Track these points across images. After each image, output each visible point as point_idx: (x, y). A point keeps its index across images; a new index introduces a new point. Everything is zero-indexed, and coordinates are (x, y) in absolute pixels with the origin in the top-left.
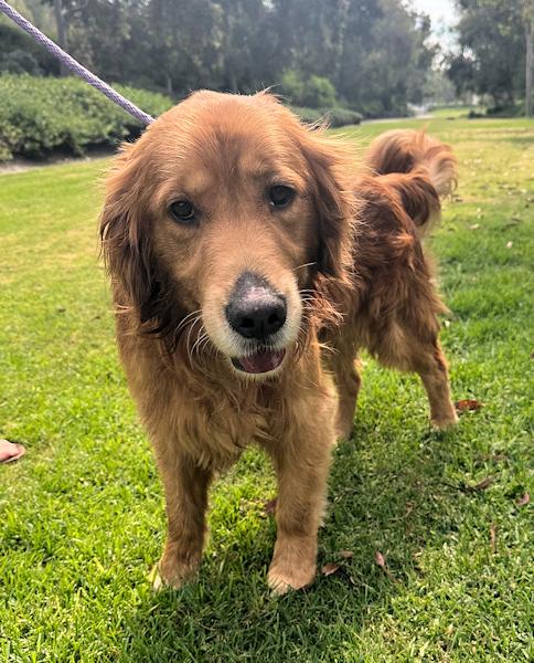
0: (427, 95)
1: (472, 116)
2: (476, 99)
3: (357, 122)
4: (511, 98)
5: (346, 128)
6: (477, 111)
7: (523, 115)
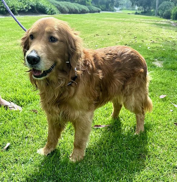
0: (120, 4)
1: (136, 13)
2: (137, 8)
3: (99, 12)
4: (150, 9)
5: (95, 13)
6: (138, 12)
7: (154, 15)
